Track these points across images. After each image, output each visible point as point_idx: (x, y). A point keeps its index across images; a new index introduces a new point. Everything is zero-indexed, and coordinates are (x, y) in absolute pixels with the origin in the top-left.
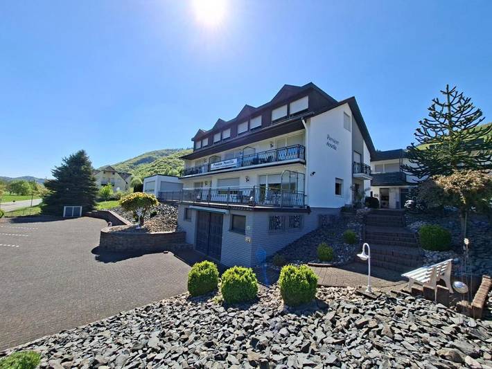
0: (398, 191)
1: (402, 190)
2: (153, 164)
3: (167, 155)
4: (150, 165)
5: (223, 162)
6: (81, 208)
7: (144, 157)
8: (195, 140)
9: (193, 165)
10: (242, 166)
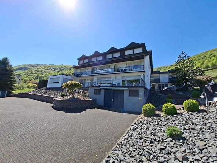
0: (158, 85)
1: (159, 85)
2: (27, 71)
3: (36, 67)
4: (26, 71)
5: (103, 70)
6: (7, 91)
7: (21, 67)
8: (80, 60)
9: (78, 71)
10: (114, 72)
